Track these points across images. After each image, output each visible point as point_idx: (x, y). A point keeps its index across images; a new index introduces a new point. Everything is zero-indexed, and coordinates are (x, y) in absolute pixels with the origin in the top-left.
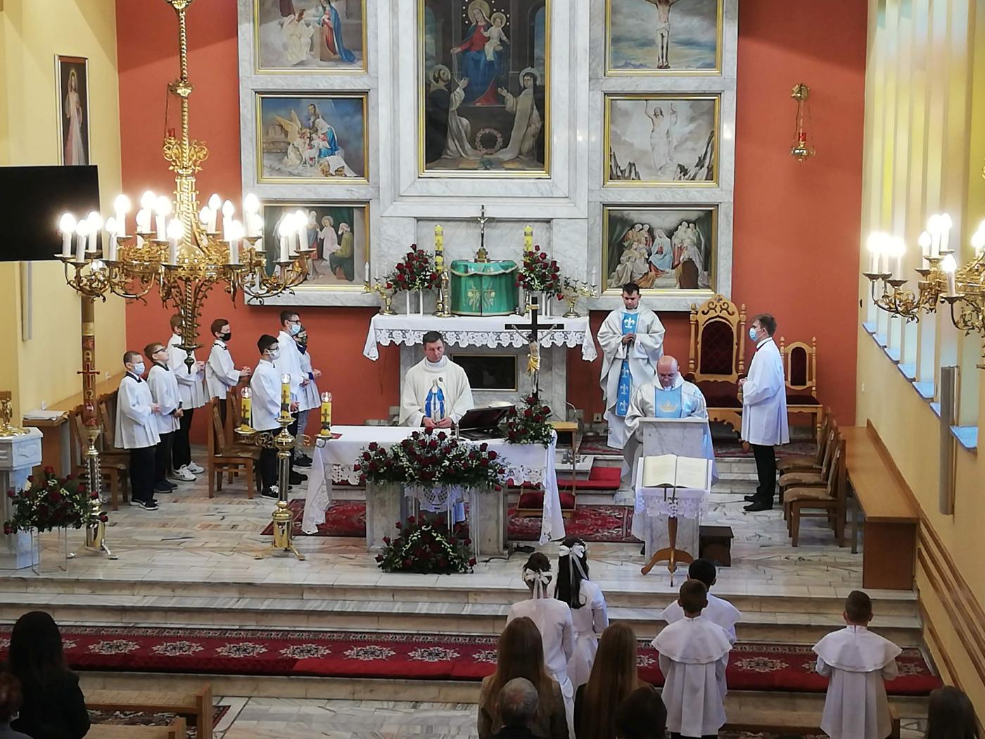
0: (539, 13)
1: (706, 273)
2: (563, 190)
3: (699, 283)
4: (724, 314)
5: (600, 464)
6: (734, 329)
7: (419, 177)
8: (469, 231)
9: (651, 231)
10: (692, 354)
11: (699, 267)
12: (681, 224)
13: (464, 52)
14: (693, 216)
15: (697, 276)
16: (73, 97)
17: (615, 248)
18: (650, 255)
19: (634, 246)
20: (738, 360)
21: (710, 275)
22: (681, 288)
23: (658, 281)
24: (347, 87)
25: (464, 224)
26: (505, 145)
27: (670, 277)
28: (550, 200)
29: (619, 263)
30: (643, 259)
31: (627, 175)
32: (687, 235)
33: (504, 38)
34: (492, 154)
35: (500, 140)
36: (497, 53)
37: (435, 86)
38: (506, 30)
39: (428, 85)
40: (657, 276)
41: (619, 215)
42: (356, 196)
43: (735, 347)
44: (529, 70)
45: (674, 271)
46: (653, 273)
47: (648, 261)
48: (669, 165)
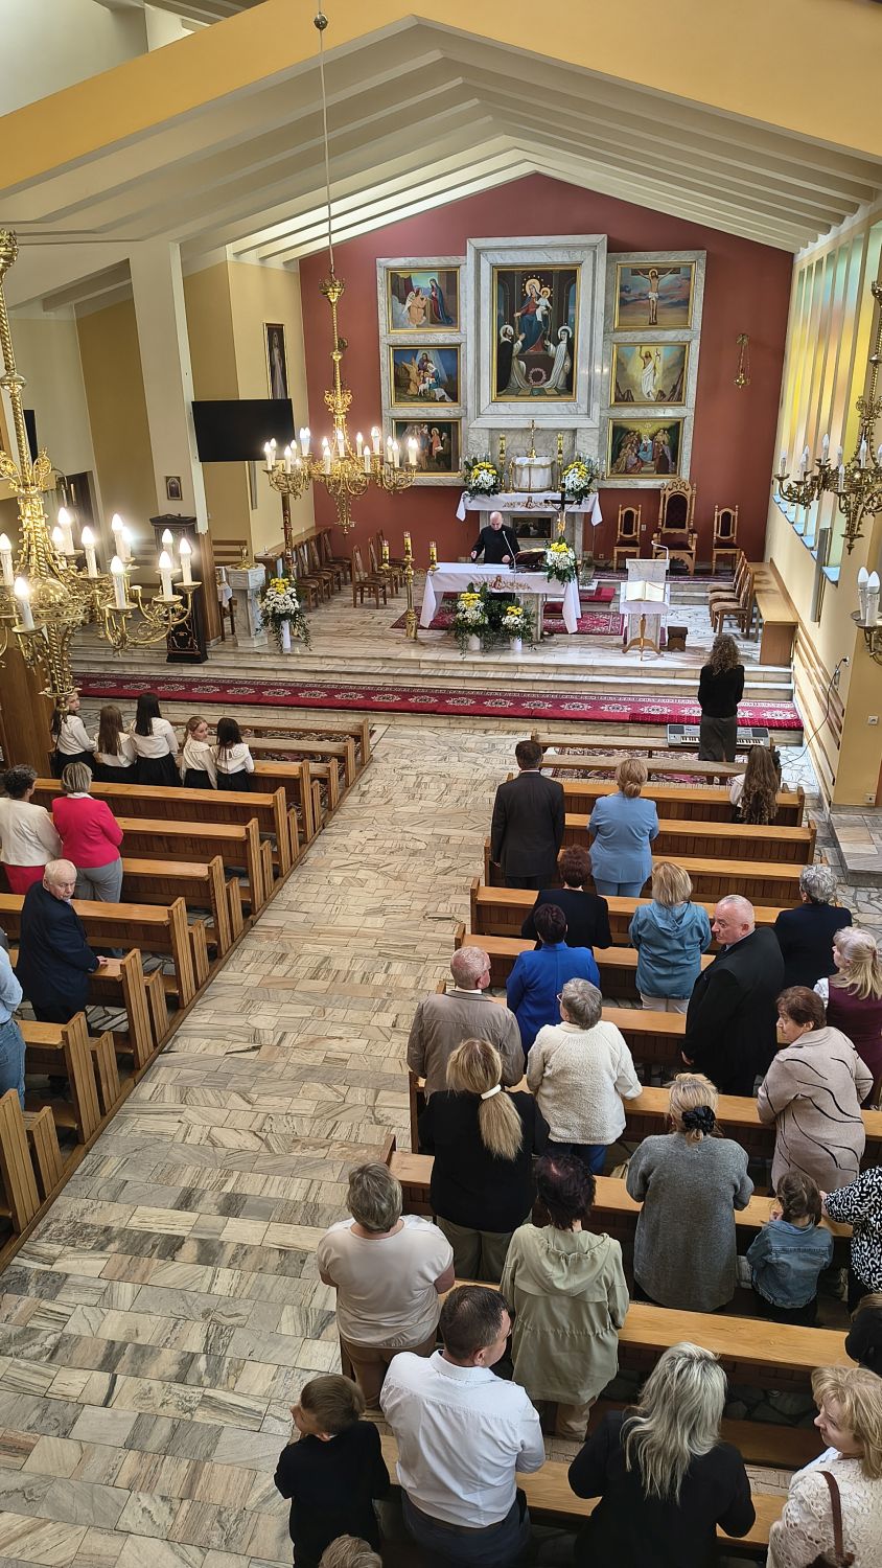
0: (572, 288)
1: (673, 463)
2: (583, 409)
3: (668, 470)
4: (682, 490)
5: (601, 586)
6: (688, 500)
7: (492, 402)
8: (523, 437)
9: (639, 436)
10: (661, 516)
11: (669, 458)
12: (659, 432)
13: (523, 315)
15: (667, 466)
16: (276, 352)
17: (617, 449)
18: (638, 452)
19: (629, 446)
20: (690, 520)
21: (676, 464)
22: (658, 473)
23: (642, 469)
24: (447, 342)
25: (521, 432)
26: (548, 379)
27: (652, 466)
28: (575, 416)
29: (619, 457)
30: (633, 454)
31: (625, 399)
32: (663, 438)
33: (549, 305)
34: (538, 385)
35: (544, 378)
36: (544, 316)
37: (504, 339)
38: (550, 299)
39: (499, 339)
40: (643, 465)
41: (618, 424)
42: (453, 415)
43: (688, 511)
44: (564, 327)
45: (653, 463)
46: (640, 464)
47: (636, 455)
48: (653, 391)
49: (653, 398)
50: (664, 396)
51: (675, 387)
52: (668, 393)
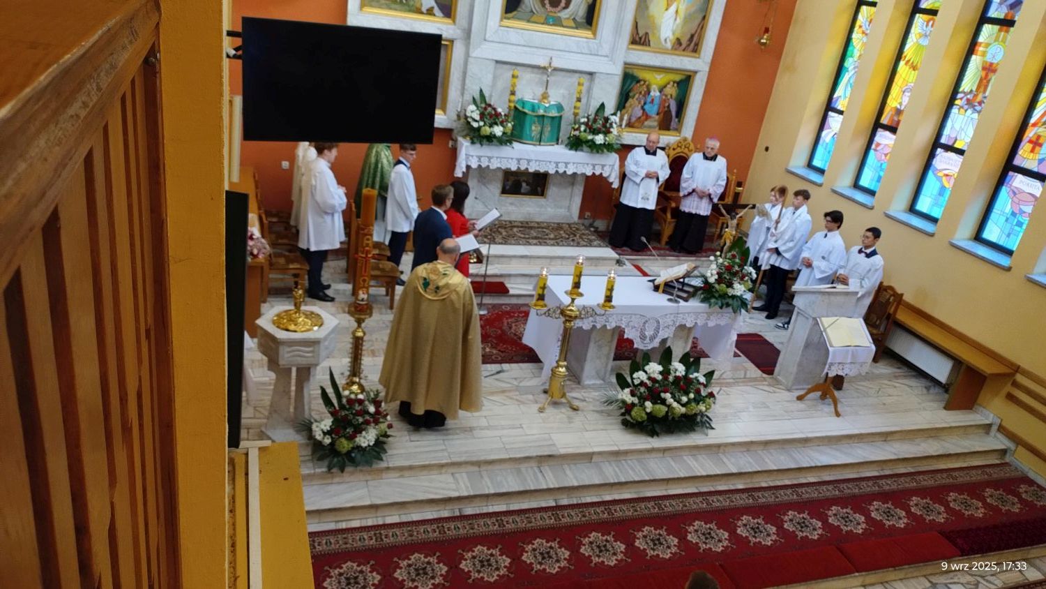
1: (677, 120)
2: (606, 49)
3: (671, 128)
4: (686, 151)
7: (501, 26)
8: (533, 75)
9: (648, 87)
11: (674, 114)
12: (669, 83)
14: (678, 78)
15: (671, 121)
17: (624, 97)
18: (645, 104)
19: (637, 96)
21: (679, 121)
22: (660, 129)
23: (645, 123)
25: (529, 69)
26: (567, 6)
27: (655, 121)
28: (596, 57)
30: (640, 106)
31: (642, 42)
32: (671, 91)
34: (555, 13)
40: (646, 119)
41: (630, 71)
42: (445, 35)
45: (657, 117)
46: (644, 117)
47: (643, 108)
48: (671, 37)
49: (669, 45)
50: (680, 44)
51: (692, 36)
52: (684, 42)
